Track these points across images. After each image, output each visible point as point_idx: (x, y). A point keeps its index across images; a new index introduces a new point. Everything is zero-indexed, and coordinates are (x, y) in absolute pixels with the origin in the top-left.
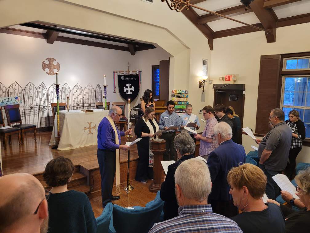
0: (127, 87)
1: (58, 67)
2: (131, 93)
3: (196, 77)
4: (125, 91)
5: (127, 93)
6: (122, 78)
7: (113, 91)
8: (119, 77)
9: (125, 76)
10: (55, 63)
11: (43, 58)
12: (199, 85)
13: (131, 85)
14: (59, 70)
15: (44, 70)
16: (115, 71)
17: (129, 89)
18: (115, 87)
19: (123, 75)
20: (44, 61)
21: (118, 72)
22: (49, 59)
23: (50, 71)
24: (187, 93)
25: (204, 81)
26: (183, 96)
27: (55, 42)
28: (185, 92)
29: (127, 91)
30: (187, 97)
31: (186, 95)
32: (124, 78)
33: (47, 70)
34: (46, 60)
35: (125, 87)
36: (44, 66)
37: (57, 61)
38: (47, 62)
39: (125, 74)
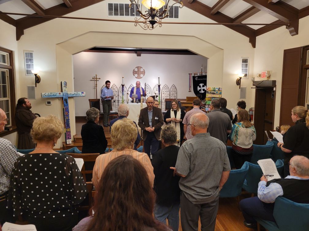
0: (200, 87)
1: (144, 73)
2: (204, 92)
3: (233, 75)
4: (198, 90)
5: (200, 92)
6: (196, 79)
7: (188, 90)
8: (194, 77)
9: (199, 77)
10: (142, 70)
11: (134, 67)
12: (236, 82)
13: (203, 84)
14: (144, 74)
15: (134, 76)
16: (191, 73)
17: (202, 88)
18: (190, 87)
19: (197, 76)
20: (134, 69)
21: (193, 74)
22: (138, 67)
23: (138, 76)
24: (220, 90)
25: (241, 78)
26: (217, 92)
27: (142, 55)
28: (219, 89)
29: (200, 90)
30: (221, 94)
31: (219, 92)
32: (198, 79)
33: (136, 75)
34: (136, 68)
35: (198, 87)
36: (134, 72)
37: (143, 69)
38: (136, 70)
39: (199, 75)
